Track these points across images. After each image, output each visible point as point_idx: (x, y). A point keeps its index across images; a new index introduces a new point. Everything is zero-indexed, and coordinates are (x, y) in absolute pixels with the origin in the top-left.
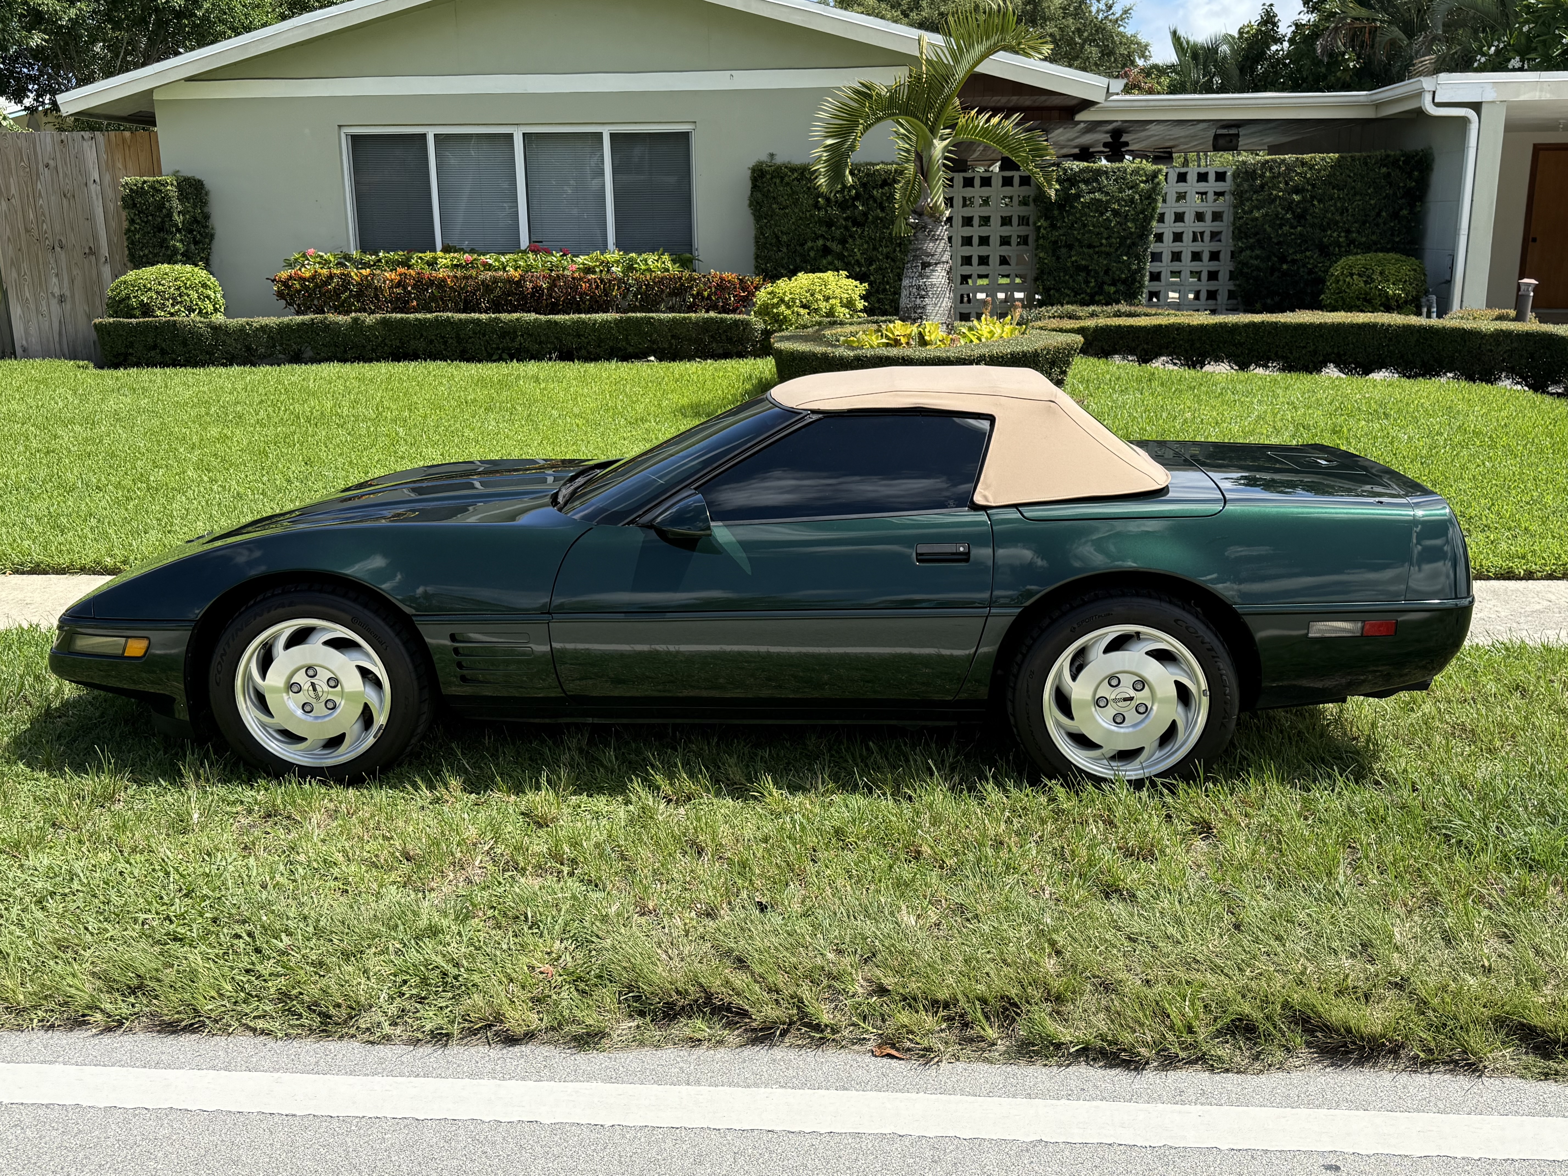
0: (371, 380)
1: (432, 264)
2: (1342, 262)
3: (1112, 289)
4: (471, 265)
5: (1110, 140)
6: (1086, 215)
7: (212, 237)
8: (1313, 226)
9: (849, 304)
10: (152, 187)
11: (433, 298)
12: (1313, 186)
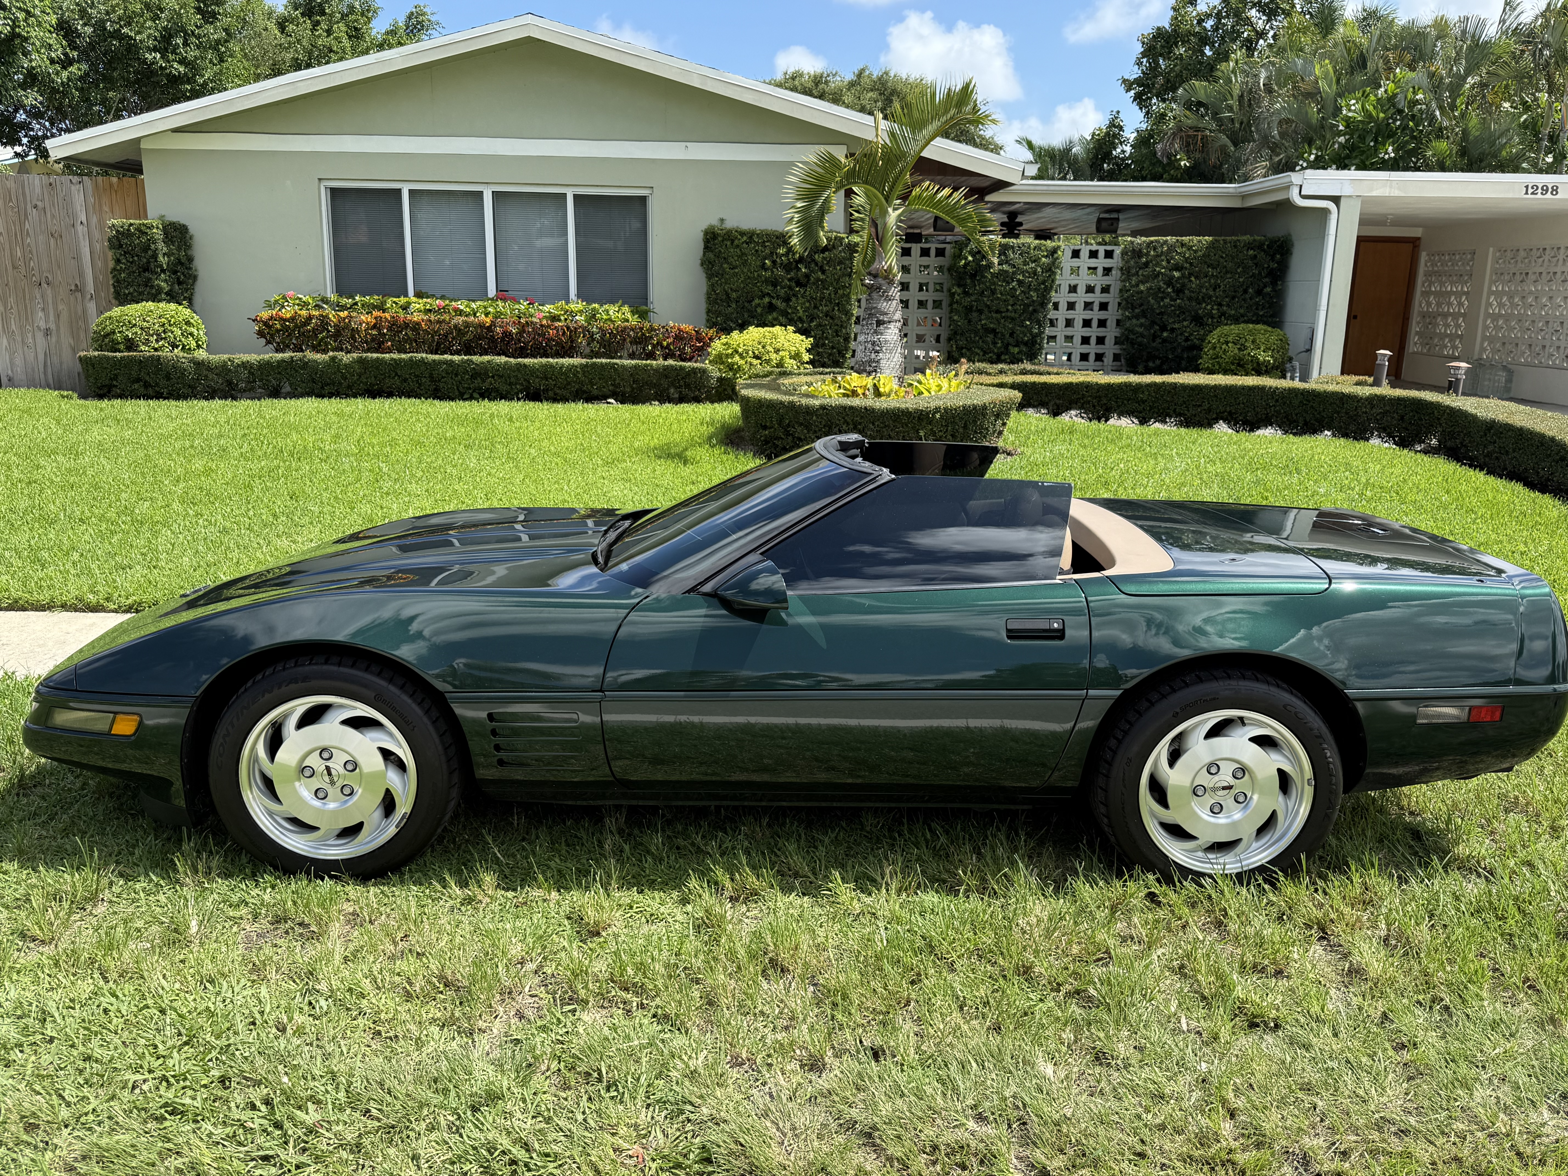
0: (350, 416)
1: (405, 308)
2: (1217, 332)
3: (1016, 350)
4: (444, 310)
5: (1006, 220)
6: (994, 284)
7: (195, 278)
8: (1190, 299)
9: (796, 356)
10: (138, 229)
11: (408, 340)
12: (1191, 264)
